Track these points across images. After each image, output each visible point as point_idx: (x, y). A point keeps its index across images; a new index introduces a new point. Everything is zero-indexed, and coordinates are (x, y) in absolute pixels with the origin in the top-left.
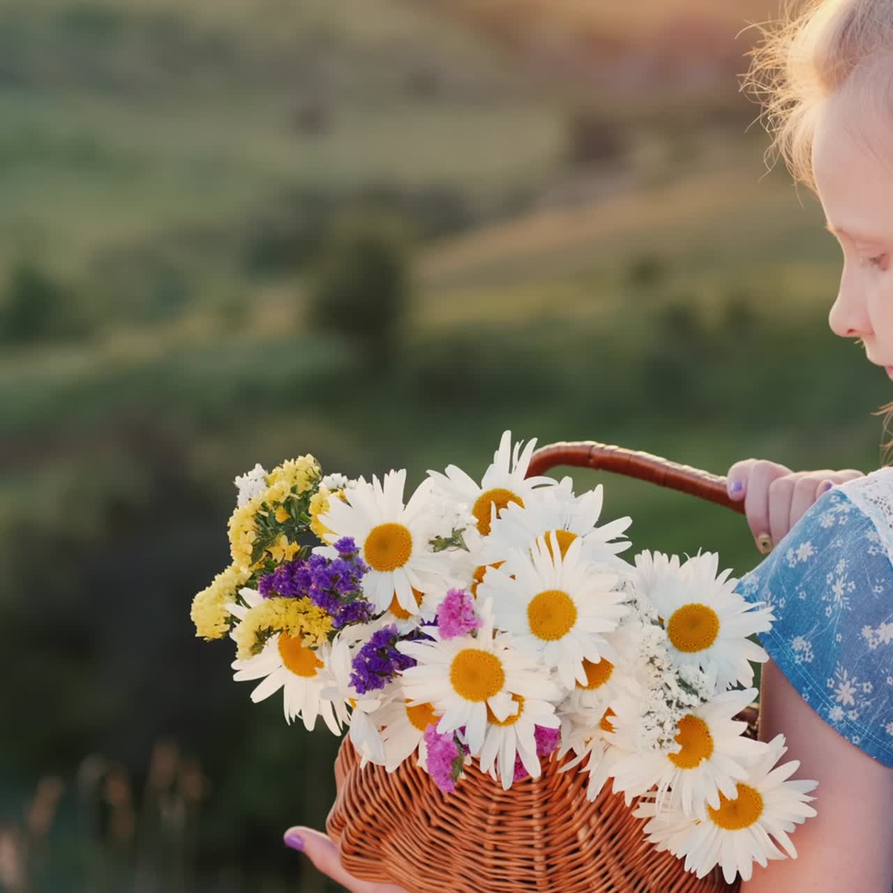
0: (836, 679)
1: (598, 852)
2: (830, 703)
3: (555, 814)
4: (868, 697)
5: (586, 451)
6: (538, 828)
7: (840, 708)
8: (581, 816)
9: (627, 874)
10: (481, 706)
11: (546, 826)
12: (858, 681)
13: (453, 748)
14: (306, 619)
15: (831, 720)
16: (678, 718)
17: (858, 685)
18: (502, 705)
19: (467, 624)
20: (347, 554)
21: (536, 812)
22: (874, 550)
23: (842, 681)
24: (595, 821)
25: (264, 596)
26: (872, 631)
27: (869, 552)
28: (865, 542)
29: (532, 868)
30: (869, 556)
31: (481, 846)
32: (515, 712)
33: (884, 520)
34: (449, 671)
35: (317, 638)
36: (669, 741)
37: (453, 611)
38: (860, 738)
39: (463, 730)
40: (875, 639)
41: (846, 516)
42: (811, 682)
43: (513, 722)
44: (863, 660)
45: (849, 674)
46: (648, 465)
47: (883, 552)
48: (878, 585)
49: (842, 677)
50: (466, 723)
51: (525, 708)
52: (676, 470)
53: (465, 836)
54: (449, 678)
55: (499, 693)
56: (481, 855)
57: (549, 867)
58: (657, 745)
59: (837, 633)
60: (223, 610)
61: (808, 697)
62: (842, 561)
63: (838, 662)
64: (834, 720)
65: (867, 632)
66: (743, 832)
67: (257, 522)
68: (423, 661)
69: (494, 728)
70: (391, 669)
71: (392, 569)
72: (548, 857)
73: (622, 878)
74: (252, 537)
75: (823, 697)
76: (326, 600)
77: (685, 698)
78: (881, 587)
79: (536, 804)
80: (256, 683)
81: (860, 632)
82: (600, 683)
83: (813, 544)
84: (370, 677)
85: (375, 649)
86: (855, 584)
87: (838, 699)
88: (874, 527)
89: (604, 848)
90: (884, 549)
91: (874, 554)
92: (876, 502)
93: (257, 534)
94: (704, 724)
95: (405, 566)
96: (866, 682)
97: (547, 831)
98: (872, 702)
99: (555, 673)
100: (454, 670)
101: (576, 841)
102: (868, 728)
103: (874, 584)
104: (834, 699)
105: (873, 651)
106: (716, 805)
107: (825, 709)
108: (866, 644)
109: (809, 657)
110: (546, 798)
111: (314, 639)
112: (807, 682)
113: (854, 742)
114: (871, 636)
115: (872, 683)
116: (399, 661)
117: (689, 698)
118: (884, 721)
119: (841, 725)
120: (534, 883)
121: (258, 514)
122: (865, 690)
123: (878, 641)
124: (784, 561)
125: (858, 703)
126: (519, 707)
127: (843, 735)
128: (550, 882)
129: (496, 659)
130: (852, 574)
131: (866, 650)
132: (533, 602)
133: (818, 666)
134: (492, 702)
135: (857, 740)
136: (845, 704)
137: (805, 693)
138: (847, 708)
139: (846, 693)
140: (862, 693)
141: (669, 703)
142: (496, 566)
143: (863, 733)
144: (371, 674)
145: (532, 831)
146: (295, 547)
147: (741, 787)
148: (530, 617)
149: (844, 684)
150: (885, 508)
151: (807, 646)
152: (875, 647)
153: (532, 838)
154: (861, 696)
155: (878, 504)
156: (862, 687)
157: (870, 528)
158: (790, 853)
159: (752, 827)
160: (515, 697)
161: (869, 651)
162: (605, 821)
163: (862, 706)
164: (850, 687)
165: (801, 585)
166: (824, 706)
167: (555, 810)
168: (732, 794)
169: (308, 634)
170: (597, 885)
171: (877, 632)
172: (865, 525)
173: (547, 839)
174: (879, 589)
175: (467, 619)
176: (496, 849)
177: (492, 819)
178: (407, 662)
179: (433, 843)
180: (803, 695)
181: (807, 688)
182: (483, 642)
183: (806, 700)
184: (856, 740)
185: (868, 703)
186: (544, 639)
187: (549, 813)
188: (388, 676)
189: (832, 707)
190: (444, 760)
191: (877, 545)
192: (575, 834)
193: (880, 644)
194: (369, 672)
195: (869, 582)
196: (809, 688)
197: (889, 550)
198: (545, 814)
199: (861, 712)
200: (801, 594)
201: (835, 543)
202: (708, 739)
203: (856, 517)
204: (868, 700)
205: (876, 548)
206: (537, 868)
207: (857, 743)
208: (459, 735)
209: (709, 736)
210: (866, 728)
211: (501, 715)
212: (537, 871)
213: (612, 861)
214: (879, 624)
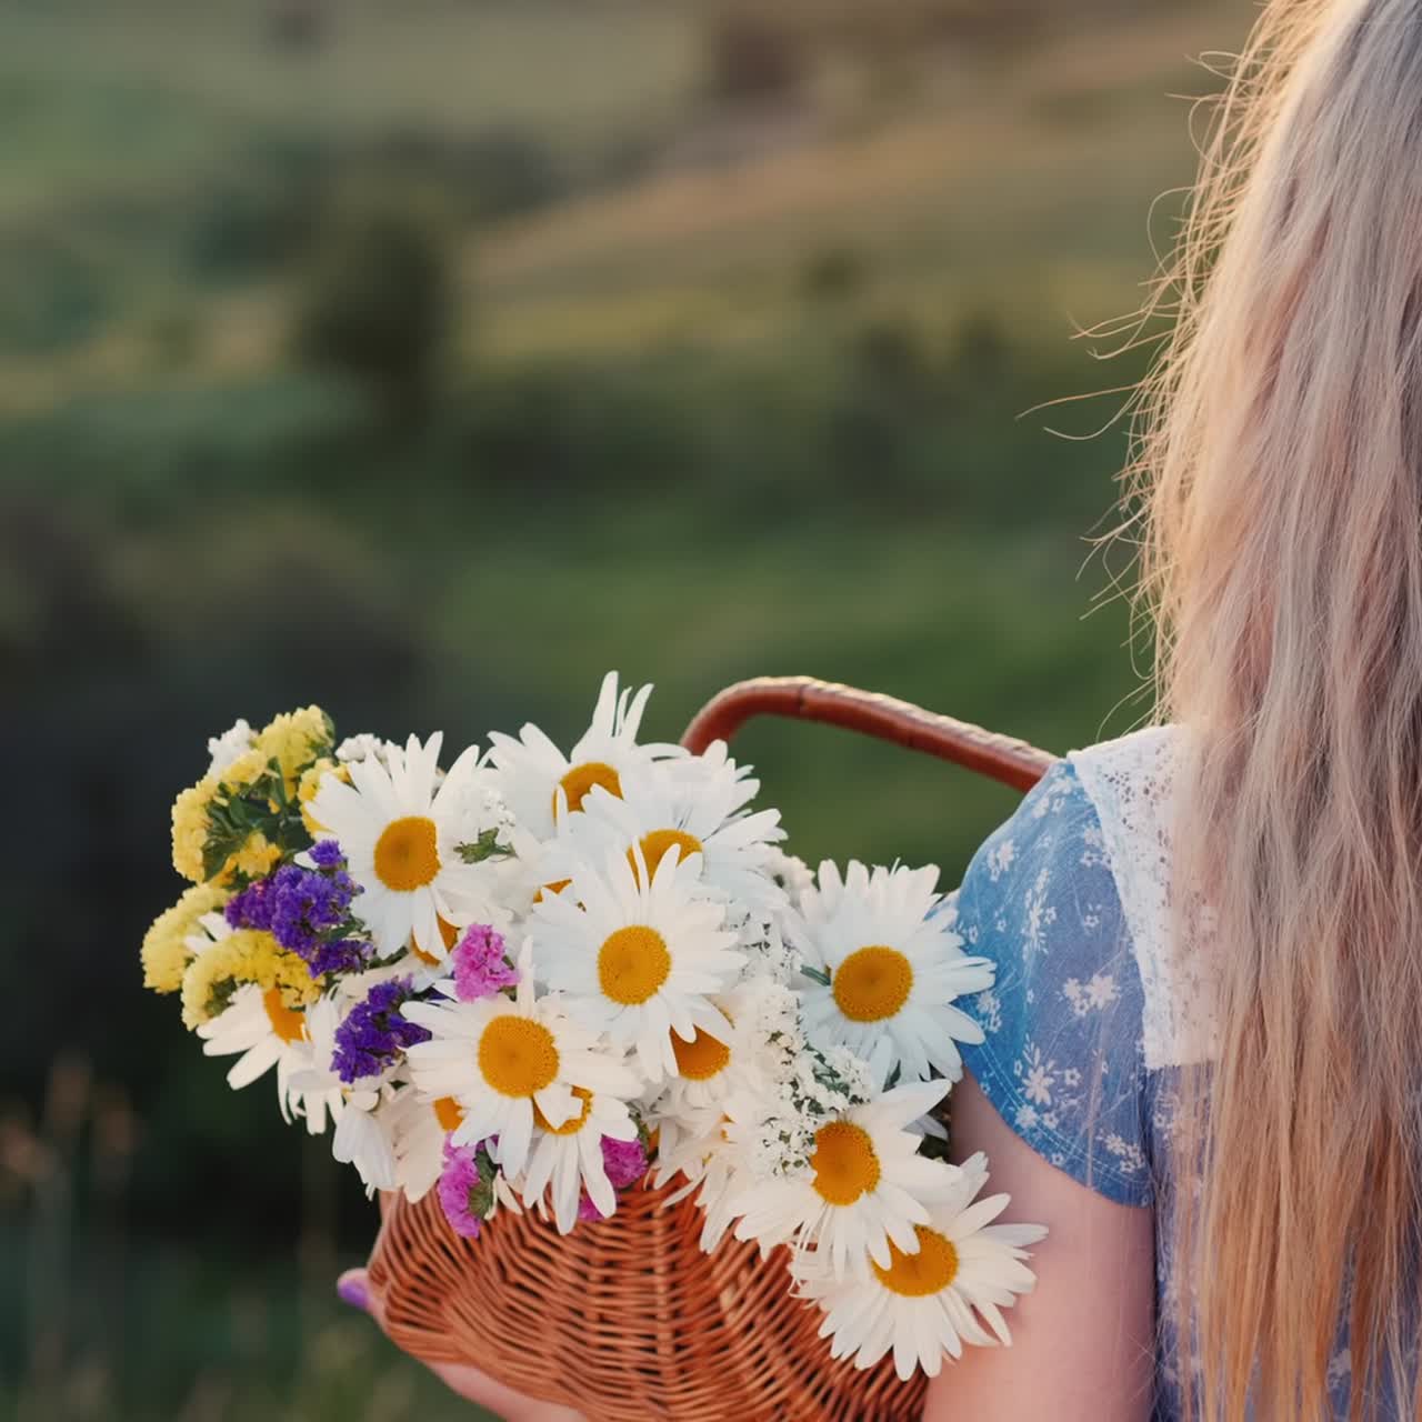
0: (1024, 1063)
1: (750, 1326)
2: (1018, 1100)
3: (688, 1267)
4: (1074, 1092)
5: (793, 693)
6: (661, 1289)
7: (1031, 1108)
8: (725, 1270)
9: (793, 1362)
10: (524, 1104)
11: (674, 1286)
12: (1058, 1067)
13: (471, 1171)
14: (286, 964)
15: (1018, 1126)
16: (812, 1129)
17: (1056, 1073)
18: (556, 1103)
19: (495, 979)
20: (327, 866)
21: (660, 1263)
22: (1090, 858)
23: (1032, 1067)
24: (746, 1278)
25: (234, 927)
26: (1079, 988)
27: (1083, 861)
28: (1079, 845)
29: (653, 1350)
30: (1082, 868)
31: (580, 1314)
32: (577, 1115)
33: (1116, 810)
34: (476, 1050)
35: (301, 992)
36: (798, 1163)
37: (472, 958)
38: (1065, 1157)
39: (495, 1139)
40: (1085, 1001)
41: (1063, 799)
42: (994, 1065)
43: (576, 1130)
44: (1064, 1034)
45: (1042, 1054)
46: (886, 716)
47: (1104, 862)
48: (1092, 914)
49: (1033, 1060)
50: (500, 1131)
51: (594, 1109)
52: (927, 725)
53: (557, 1300)
54: (476, 1059)
55: (551, 1085)
56: (581, 1328)
57: (678, 1348)
58: (780, 1170)
59: (1029, 988)
60: (182, 946)
61: (989, 1089)
62: (1044, 871)
63: (1027, 1036)
64: (1024, 1126)
65: (1071, 988)
66: (929, 1301)
67: (211, 815)
68: (443, 1034)
69: (548, 1138)
70: (390, 1044)
71: (413, 888)
72: (677, 1333)
73: (786, 1369)
74: (202, 838)
75: (1009, 1089)
76: (296, 937)
77: (825, 1097)
78: (1095, 918)
79: (659, 1250)
80: (233, 1059)
81: (1061, 989)
82: (715, 1071)
83: (1015, 844)
84: (358, 1057)
85: (369, 1014)
86: (1056, 911)
87: (1029, 1095)
88: (1097, 820)
89: (761, 1320)
90: (1105, 858)
91: (1089, 864)
92: (1111, 780)
93: (210, 833)
94: (866, 1136)
95: (431, 883)
96: (1070, 1068)
97: (677, 1292)
98: (1080, 1101)
99: (634, 1056)
100: (482, 1049)
101: (718, 1310)
102: (1077, 1141)
103: (1085, 912)
104: (1023, 1094)
105: (1081, 1020)
106: (885, 1262)
107: (1011, 1109)
108: (1069, 1008)
109: (995, 1024)
110: (674, 1241)
111: (296, 994)
112: (990, 1065)
113: (1055, 1162)
114: (1079, 996)
115: (1079, 1071)
116: (402, 1033)
117: (830, 1097)
118: (1101, 1131)
119: (1034, 1135)
120: (657, 1373)
121: (213, 802)
122: (1068, 1081)
123: (1088, 1003)
124: (984, 869)
125: (1056, 1100)
126: (584, 1108)
127: (1037, 1150)
128: (682, 1371)
129: (545, 1032)
130: (1056, 897)
131: (1070, 1018)
132: (606, 945)
133: (1005, 1039)
134: (540, 1097)
135: (1061, 1160)
136: (1038, 1102)
137: (985, 1081)
138: (1041, 1109)
139: (1038, 1085)
140: (1063, 1086)
141: (799, 1105)
142: (557, 887)
143: (1069, 1149)
144: (359, 1053)
145: (653, 1293)
146: (274, 851)
147: (921, 1231)
148: (601, 967)
149: (1035, 1071)
150: (1122, 790)
151: (995, 1006)
152: (1083, 1013)
153: (653, 1304)
154: (1061, 1090)
155: (1114, 782)
156: (1063, 1077)
157: (1090, 822)
158: (1001, 1337)
159: (943, 1293)
160: (576, 1092)
161: (1075, 1019)
162: (759, 1278)
163: (1064, 1106)
164: (1045, 1076)
165: (1002, 910)
166: (1010, 1104)
167: (687, 1261)
168: (910, 1245)
169: (288, 987)
170: (751, 1377)
171: (1088, 989)
172: (1083, 816)
173: (676, 1305)
174: (1092, 921)
175: (495, 971)
176: (602, 1319)
177: (596, 1273)
178: (417, 1035)
179: (511, 1308)
180: (982, 1085)
181: (988, 1073)
182: (525, 1007)
183: (986, 1092)
184: (1058, 1159)
185: (1074, 1102)
186: (621, 1002)
187: (679, 1265)
188: (387, 1057)
189: (1021, 1106)
190: (457, 1188)
191: (1098, 851)
192: (715, 1299)
193: (1091, 1010)
194: (358, 1049)
195: (1078, 908)
196: (991, 1075)
197: (1113, 859)
198: (673, 1267)
199: (1062, 1116)
200: (1000, 923)
201: (1042, 842)
202: (871, 1159)
203: (1077, 802)
204: (1072, 1097)
205: (1094, 855)
206: (661, 1350)
207: (1059, 1164)
208: (489, 1146)
209: (872, 1156)
210: (1072, 1140)
211: (555, 1118)
212: (660, 1355)
213: (770, 1342)
214: (1091, 975)
